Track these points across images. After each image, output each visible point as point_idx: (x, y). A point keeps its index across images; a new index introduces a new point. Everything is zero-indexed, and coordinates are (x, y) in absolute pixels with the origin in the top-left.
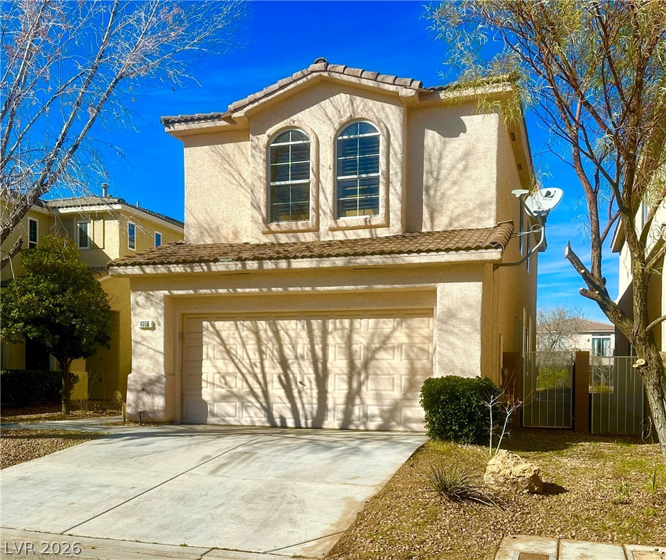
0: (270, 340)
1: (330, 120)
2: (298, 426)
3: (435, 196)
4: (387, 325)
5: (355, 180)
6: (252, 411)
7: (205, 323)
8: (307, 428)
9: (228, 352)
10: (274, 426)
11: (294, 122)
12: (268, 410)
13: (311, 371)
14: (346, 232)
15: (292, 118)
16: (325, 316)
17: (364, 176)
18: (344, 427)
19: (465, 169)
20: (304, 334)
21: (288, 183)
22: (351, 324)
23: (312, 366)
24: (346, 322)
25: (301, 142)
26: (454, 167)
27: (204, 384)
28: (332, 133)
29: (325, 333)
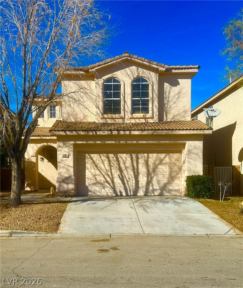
0: (115, 161)
1: (128, 75)
2: (127, 195)
3: (167, 107)
4: (162, 156)
5: (139, 100)
6: (107, 190)
7: (87, 155)
8: (131, 196)
9: (96, 166)
10: (117, 195)
11: (114, 75)
12: (114, 188)
13: (132, 173)
14: (136, 120)
15: (113, 73)
16: (137, 152)
17: (143, 98)
18: (146, 195)
19: (178, 98)
20: (129, 159)
21: (111, 99)
22: (148, 155)
23: (133, 171)
24: (146, 155)
25: (117, 83)
26: (174, 97)
27: (86, 179)
28: (130, 81)
29: (138, 158)
